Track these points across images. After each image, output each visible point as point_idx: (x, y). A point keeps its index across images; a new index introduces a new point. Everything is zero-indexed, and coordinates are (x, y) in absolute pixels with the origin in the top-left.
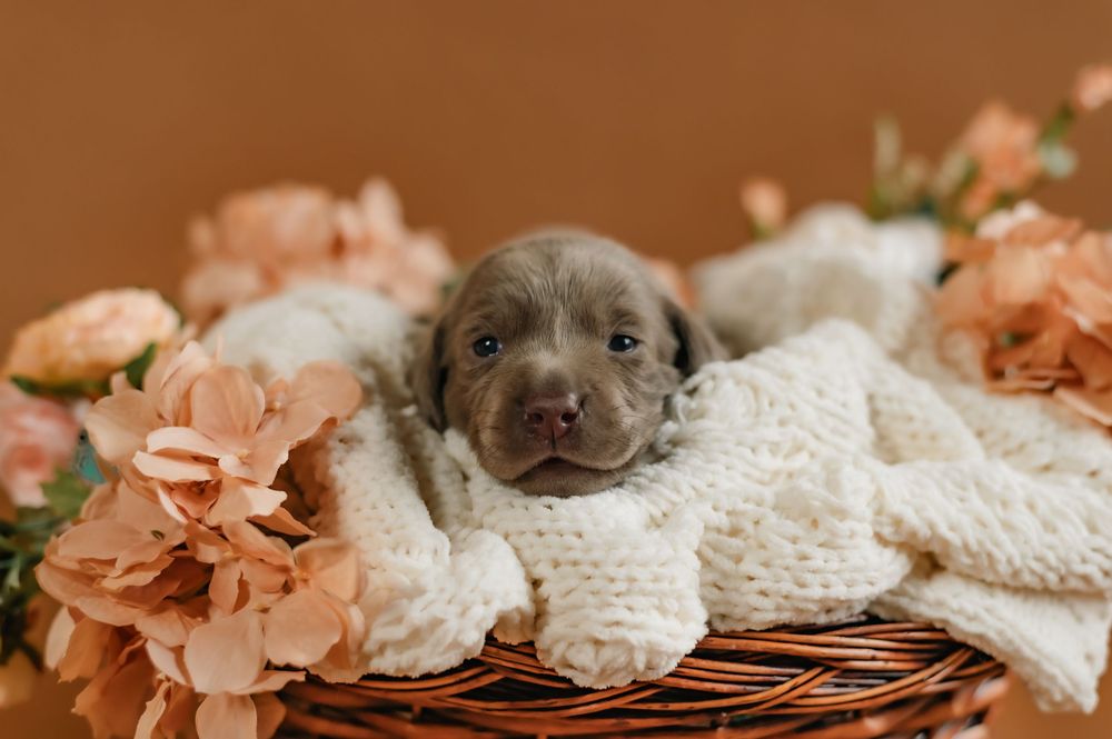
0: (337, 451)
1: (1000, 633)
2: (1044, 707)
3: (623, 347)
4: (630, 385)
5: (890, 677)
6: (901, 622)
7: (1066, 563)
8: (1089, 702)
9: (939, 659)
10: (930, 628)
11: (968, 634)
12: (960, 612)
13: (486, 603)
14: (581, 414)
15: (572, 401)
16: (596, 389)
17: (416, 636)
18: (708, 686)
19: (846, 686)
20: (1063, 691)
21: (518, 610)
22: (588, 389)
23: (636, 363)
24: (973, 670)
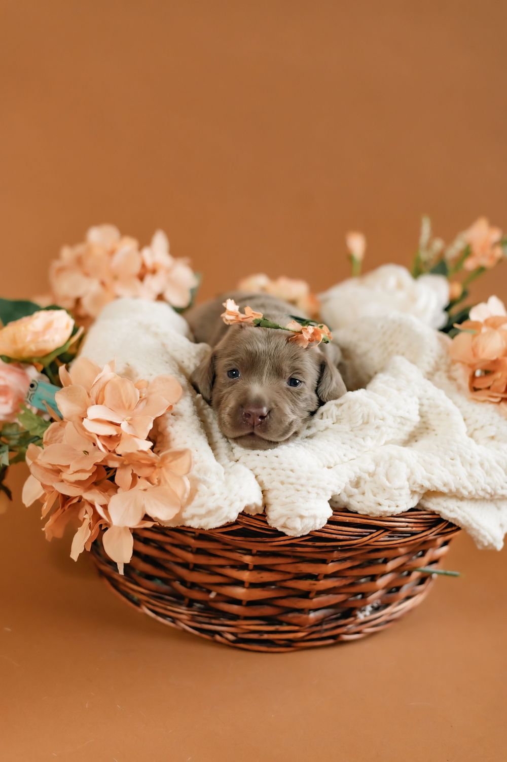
0: (171, 420)
1: (464, 518)
2: (479, 547)
3: (295, 384)
4: (294, 403)
5: (413, 534)
6: (421, 511)
7: (495, 490)
8: (500, 546)
9: (435, 526)
10: (433, 513)
11: (449, 518)
12: (446, 508)
13: (241, 501)
14: (268, 417)
15: (265, 410)
16: (277, 406)
17: (209, 513)
18: (334, 536)
19: (393, 537)
20: (488, 541)
21: (255, 504)
22: (273, 406)
23: (299, 394)
24: (449, 530)
